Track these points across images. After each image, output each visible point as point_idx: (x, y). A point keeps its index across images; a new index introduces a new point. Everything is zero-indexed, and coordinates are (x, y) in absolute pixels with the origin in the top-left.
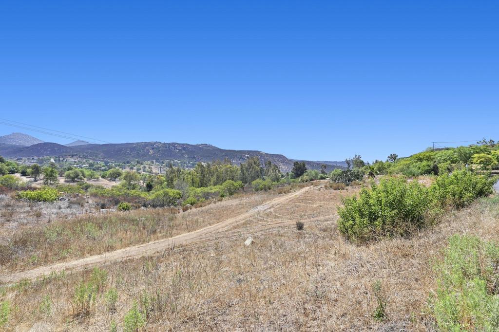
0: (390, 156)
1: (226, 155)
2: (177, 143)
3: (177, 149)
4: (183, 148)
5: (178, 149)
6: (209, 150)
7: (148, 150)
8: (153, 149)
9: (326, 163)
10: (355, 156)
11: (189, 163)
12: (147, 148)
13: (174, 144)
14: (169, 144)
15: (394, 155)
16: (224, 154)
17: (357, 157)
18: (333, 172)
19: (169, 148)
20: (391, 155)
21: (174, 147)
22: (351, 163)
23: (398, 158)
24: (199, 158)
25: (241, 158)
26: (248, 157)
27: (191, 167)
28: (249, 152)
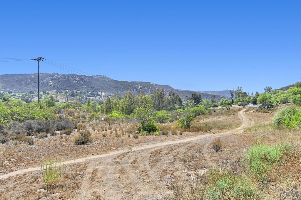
0: (265, 88)
1: (121, 85)
2: (75, 75)
3: (75, 80)
4: (81, 79)
5: (77, 80)
6: (105, 81)
7: (48, 81)
8: (52, 80)
9: (206, 93)
10: (237, 88)
11: (88, 93)
12: (47, 79)
13: (72, 76)
14: (68, 76)
15: (269, 87)
16: (119, 84)
17: (239, 89)
18: (220, 101)
19: (68, 79)
20: (267, 87)
21: (73, 78)
22: (234, 94)
23: (272, 89)
24: (96, 89)
25: (134, 88)
26: (141, 88)
27: (91, 96)
28: (141, 83)
